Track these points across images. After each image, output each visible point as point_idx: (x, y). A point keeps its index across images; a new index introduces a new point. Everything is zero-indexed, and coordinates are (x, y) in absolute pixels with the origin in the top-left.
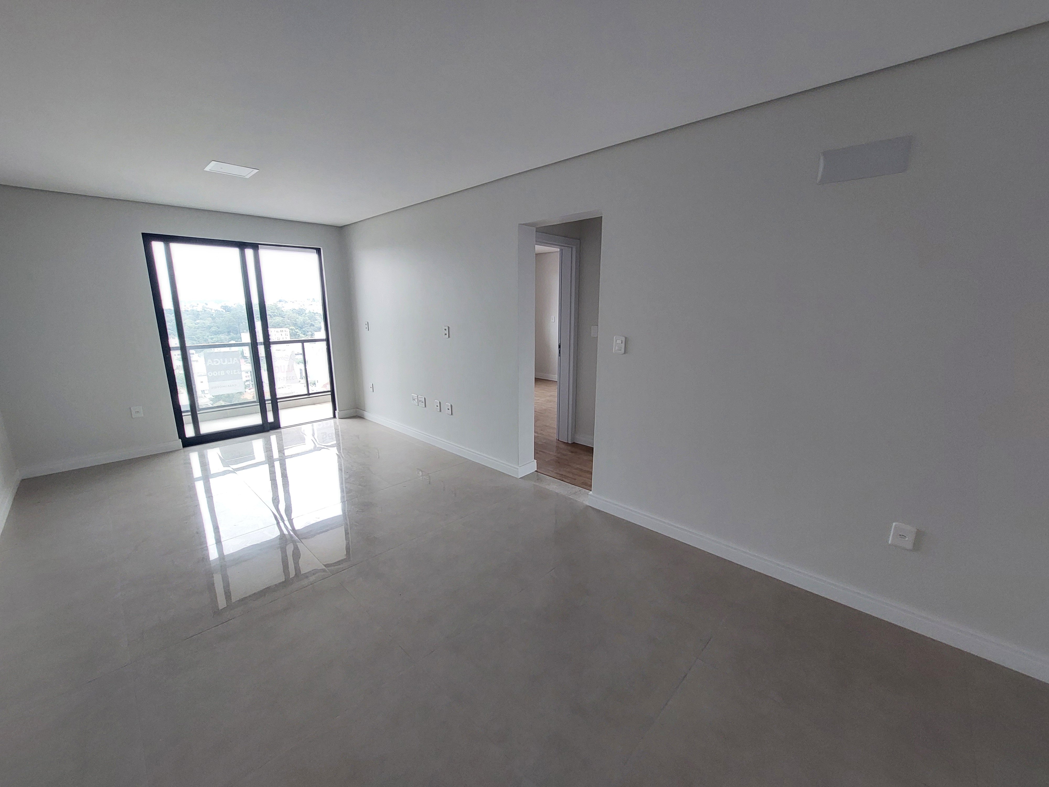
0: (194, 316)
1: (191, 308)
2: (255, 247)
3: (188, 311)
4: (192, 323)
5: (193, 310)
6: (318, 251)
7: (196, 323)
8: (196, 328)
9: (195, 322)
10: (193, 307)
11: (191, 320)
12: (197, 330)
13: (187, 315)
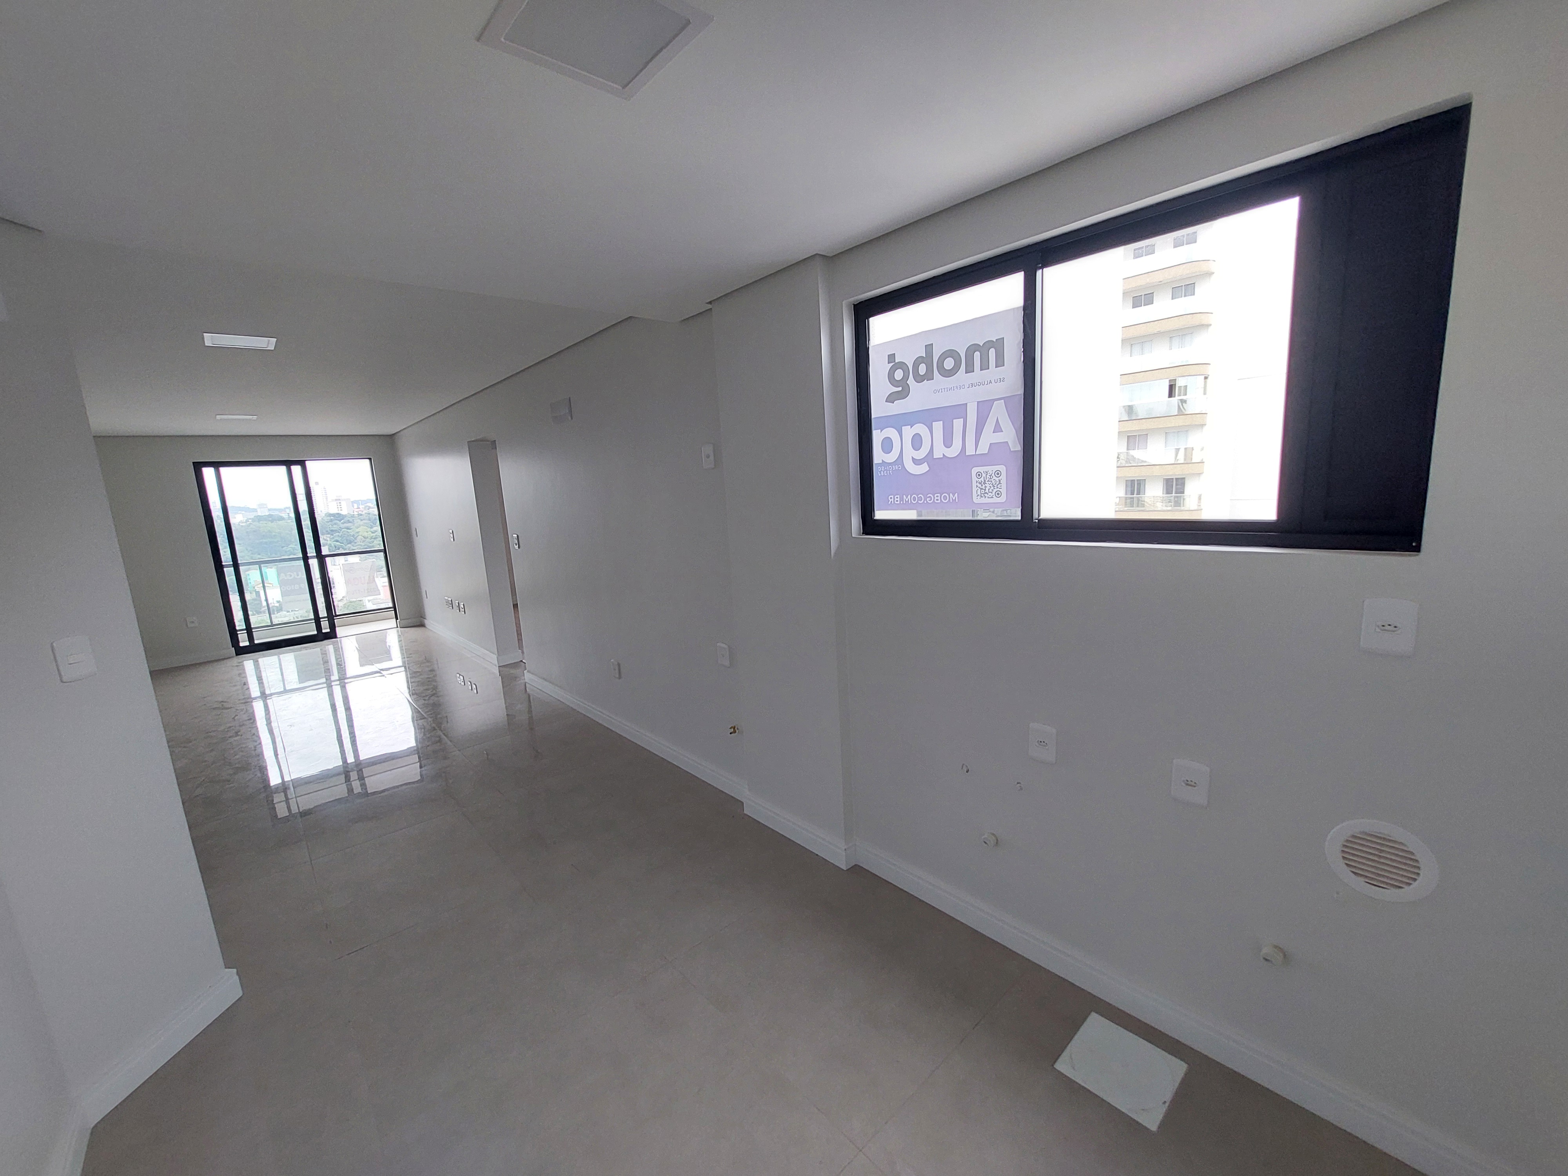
0: (370, 522)
1: (366, 511)
2: (302, 463)
3: (361, 515)
4: (367, 532)
5: (369, 514)
6: (370, 459)
7: (373, 532)
8: (373, 537)
9: (372, 530)
10: (368, 509)
11: (367, 528)
12: (374, 541)
13: (362, 520)
